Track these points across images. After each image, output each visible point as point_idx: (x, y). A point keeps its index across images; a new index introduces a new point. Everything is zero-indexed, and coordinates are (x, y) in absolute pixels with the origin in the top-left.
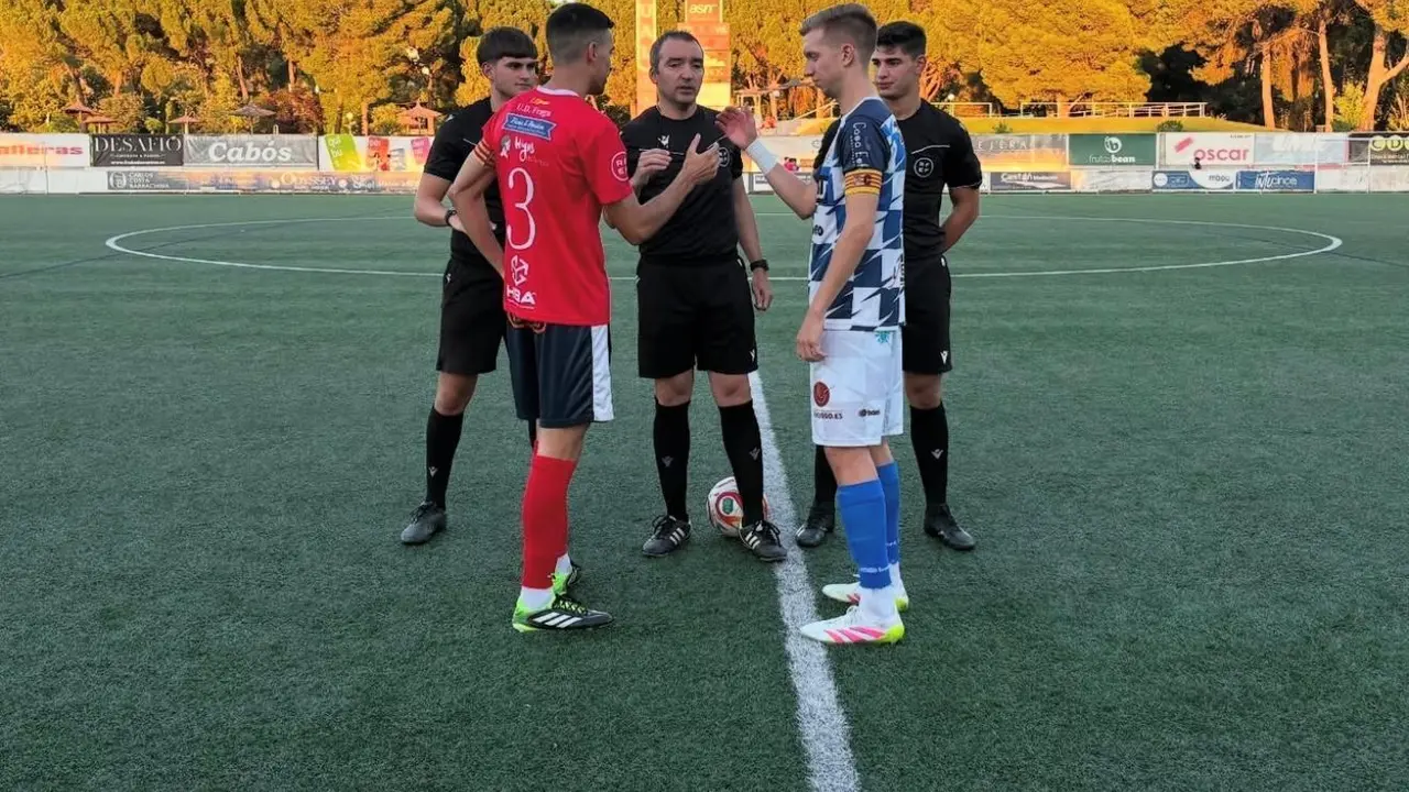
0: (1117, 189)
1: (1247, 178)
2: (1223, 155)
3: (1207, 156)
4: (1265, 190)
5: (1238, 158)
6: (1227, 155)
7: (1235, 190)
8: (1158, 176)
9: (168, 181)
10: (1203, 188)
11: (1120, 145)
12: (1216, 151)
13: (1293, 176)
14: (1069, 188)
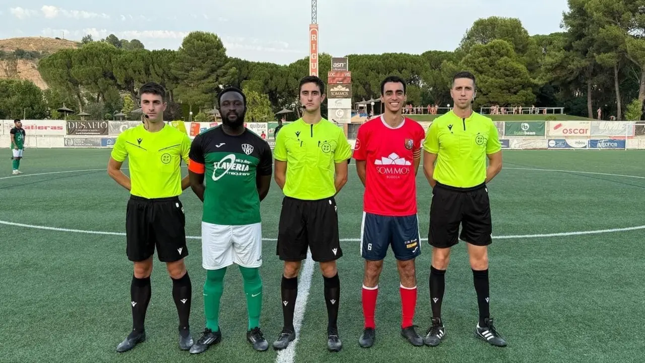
0: (531, 148)
1: (593, 143)
2: (576, 131)
3: (569, 132)
4: (601, 149)
5: (583, 133)
6: (578, 131)
7: (587, 148)
8: (551, 142)
9: (91, 142)
10: (572, 147)
11: (528, 126)
12: (573, 129)
13: (616, 142)
14: (508, 147)
